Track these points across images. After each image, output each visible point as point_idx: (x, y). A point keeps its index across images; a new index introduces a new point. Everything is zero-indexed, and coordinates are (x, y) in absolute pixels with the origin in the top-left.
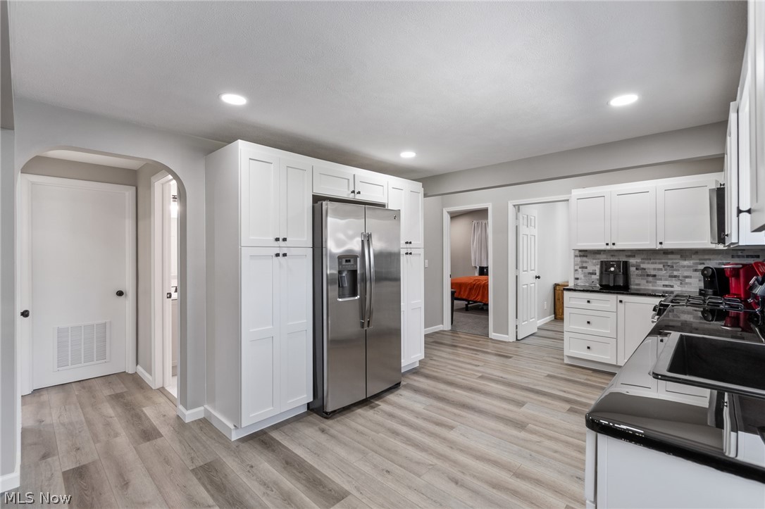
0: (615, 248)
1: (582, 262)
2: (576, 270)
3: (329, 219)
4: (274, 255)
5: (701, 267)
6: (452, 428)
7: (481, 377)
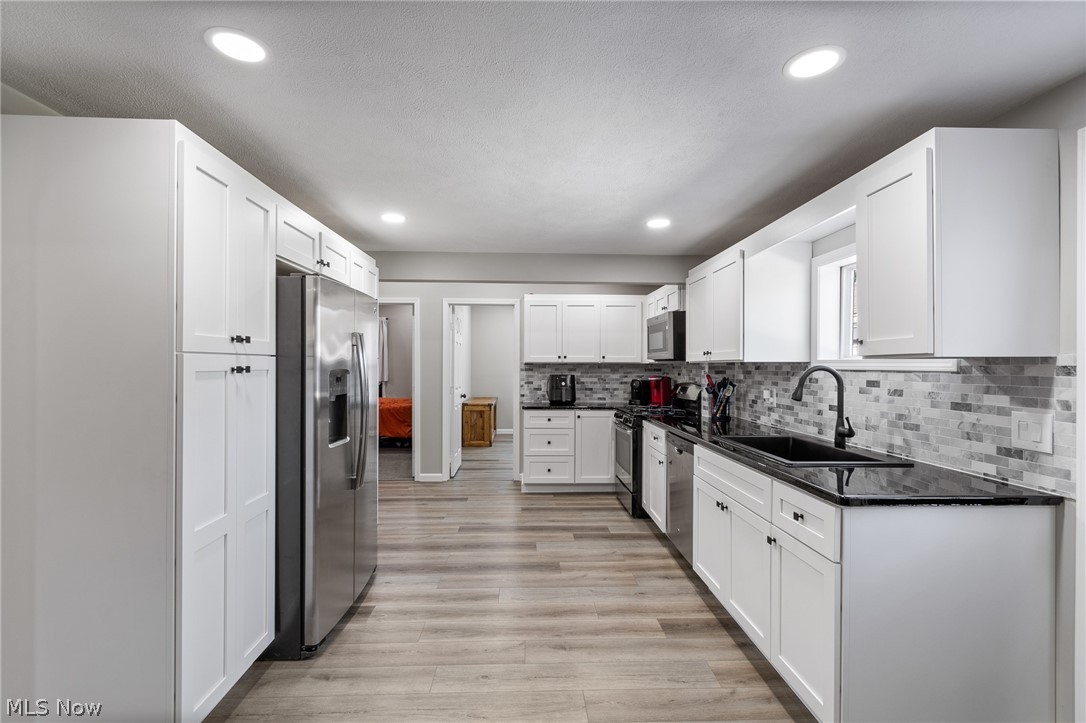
0: (566, 361)
1: (528, 376)
2: (522, 386)
3: (319, 308)
4: (229, 371)
5: (629, 380)
6: (496, 597)
7: (461, 530)
